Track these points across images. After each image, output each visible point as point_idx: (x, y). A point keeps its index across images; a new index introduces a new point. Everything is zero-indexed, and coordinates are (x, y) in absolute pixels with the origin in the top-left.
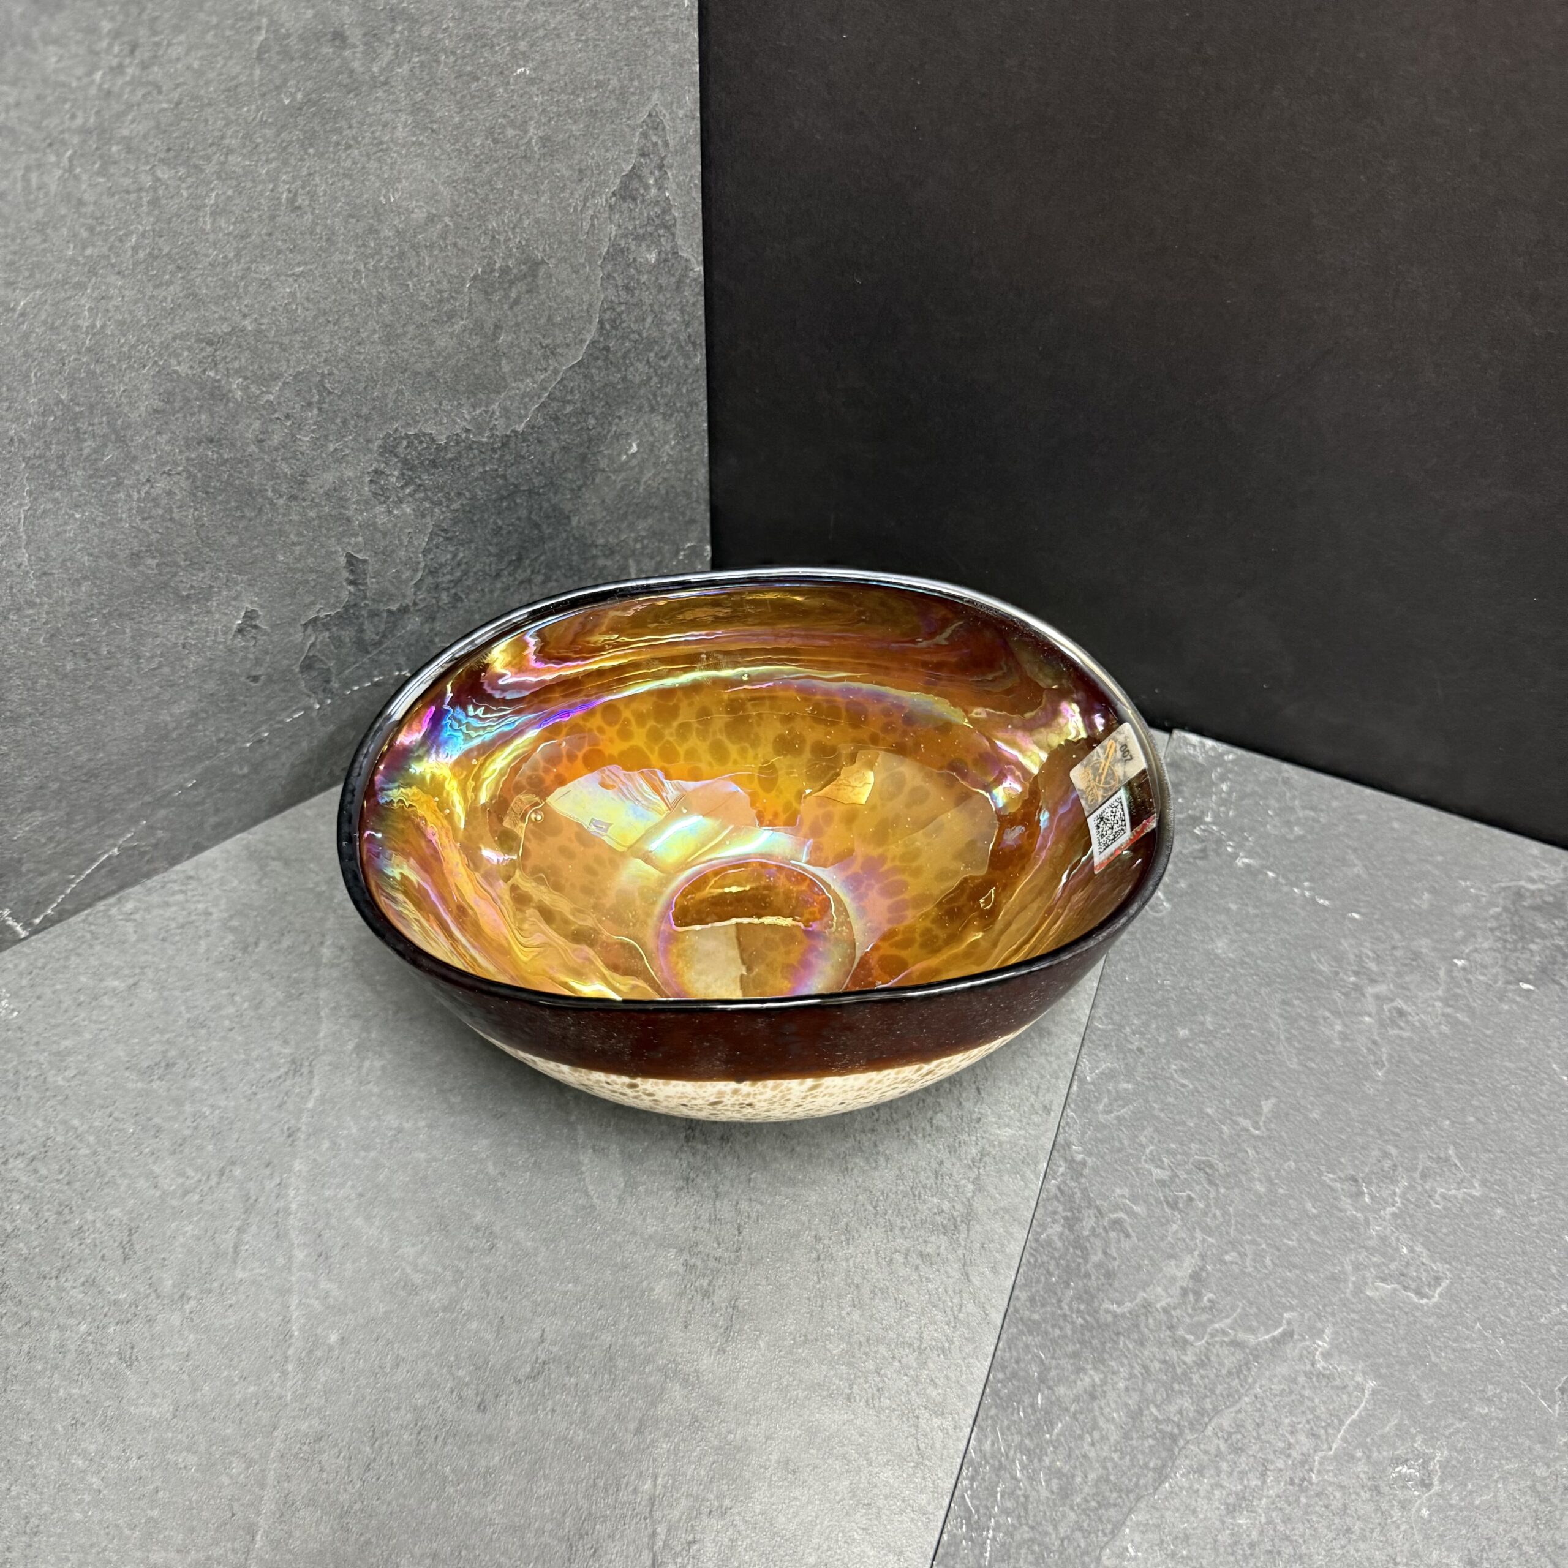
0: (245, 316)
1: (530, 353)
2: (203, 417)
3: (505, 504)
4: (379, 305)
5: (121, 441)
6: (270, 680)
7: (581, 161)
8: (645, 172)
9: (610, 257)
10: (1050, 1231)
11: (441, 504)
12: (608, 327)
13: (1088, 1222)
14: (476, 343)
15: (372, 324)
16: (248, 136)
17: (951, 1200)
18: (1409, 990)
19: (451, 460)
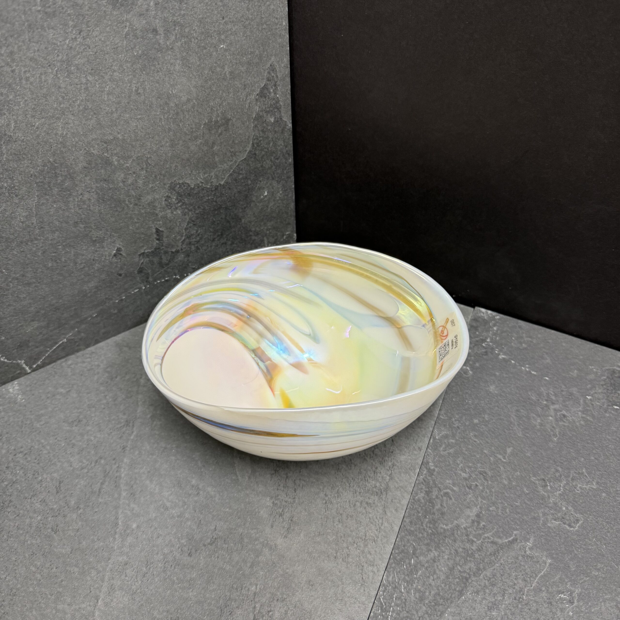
0: (119, 133)
1: (226, 154)
2: (102, 171)
3: (216, 212)
4: (169, 132)
5: (72, 178)
6: (126, 276)
7: (245, 82)
8: (269, 87)
9: (256, 119)
10: (419, 496)
11: (191, 210)
12: (256, 145)
13: (435, 493)
14: (205, 149)
15: (166, 139)
16: (121, 66)
17: (380, 483)
18: (568, 407)
19: (196, 194)
